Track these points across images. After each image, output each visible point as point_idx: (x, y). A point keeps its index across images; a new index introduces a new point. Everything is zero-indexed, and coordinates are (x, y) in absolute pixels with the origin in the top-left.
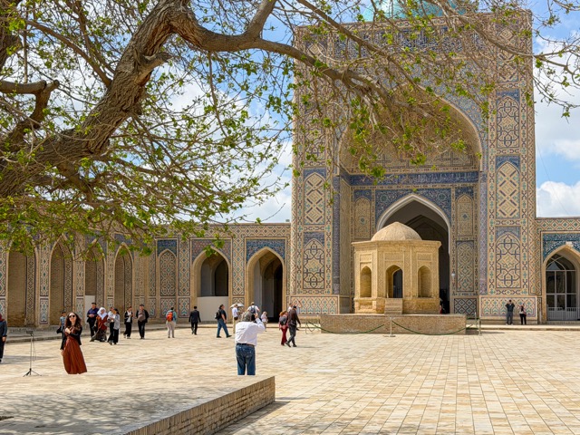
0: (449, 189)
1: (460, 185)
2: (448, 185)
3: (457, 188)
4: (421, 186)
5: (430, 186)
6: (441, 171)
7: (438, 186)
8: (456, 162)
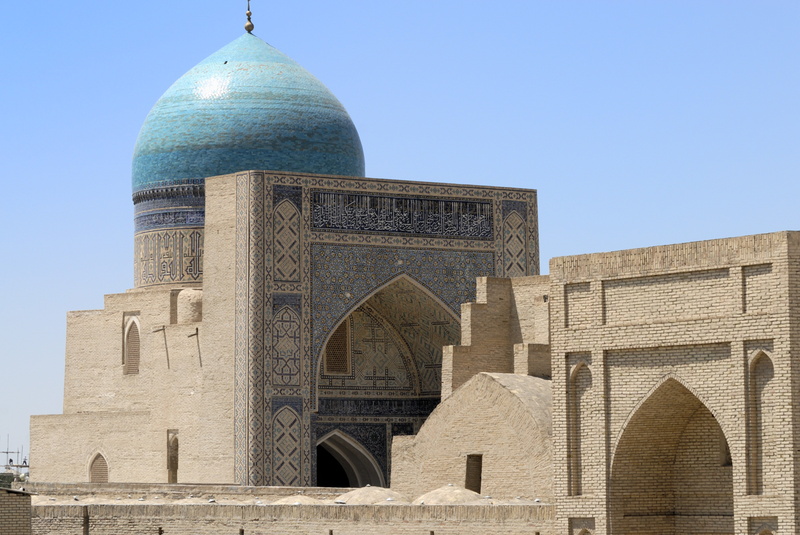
0: (383, 426)
1: (397, 419)
2: (382, 419)
3: (394, 425)
4: (348, 419)
5: (360, 419)
6: (374, 396)
7: (370, 420)
8: (392, 384)
